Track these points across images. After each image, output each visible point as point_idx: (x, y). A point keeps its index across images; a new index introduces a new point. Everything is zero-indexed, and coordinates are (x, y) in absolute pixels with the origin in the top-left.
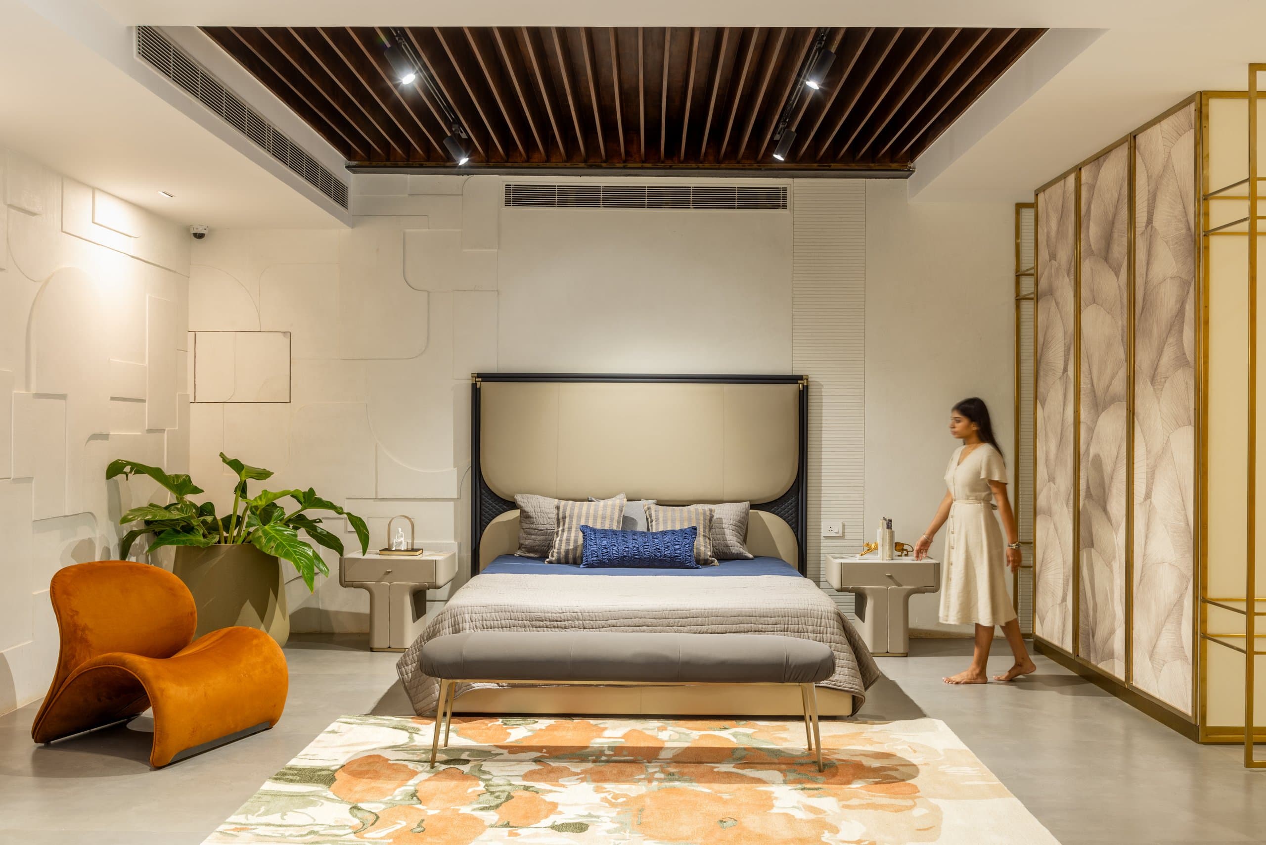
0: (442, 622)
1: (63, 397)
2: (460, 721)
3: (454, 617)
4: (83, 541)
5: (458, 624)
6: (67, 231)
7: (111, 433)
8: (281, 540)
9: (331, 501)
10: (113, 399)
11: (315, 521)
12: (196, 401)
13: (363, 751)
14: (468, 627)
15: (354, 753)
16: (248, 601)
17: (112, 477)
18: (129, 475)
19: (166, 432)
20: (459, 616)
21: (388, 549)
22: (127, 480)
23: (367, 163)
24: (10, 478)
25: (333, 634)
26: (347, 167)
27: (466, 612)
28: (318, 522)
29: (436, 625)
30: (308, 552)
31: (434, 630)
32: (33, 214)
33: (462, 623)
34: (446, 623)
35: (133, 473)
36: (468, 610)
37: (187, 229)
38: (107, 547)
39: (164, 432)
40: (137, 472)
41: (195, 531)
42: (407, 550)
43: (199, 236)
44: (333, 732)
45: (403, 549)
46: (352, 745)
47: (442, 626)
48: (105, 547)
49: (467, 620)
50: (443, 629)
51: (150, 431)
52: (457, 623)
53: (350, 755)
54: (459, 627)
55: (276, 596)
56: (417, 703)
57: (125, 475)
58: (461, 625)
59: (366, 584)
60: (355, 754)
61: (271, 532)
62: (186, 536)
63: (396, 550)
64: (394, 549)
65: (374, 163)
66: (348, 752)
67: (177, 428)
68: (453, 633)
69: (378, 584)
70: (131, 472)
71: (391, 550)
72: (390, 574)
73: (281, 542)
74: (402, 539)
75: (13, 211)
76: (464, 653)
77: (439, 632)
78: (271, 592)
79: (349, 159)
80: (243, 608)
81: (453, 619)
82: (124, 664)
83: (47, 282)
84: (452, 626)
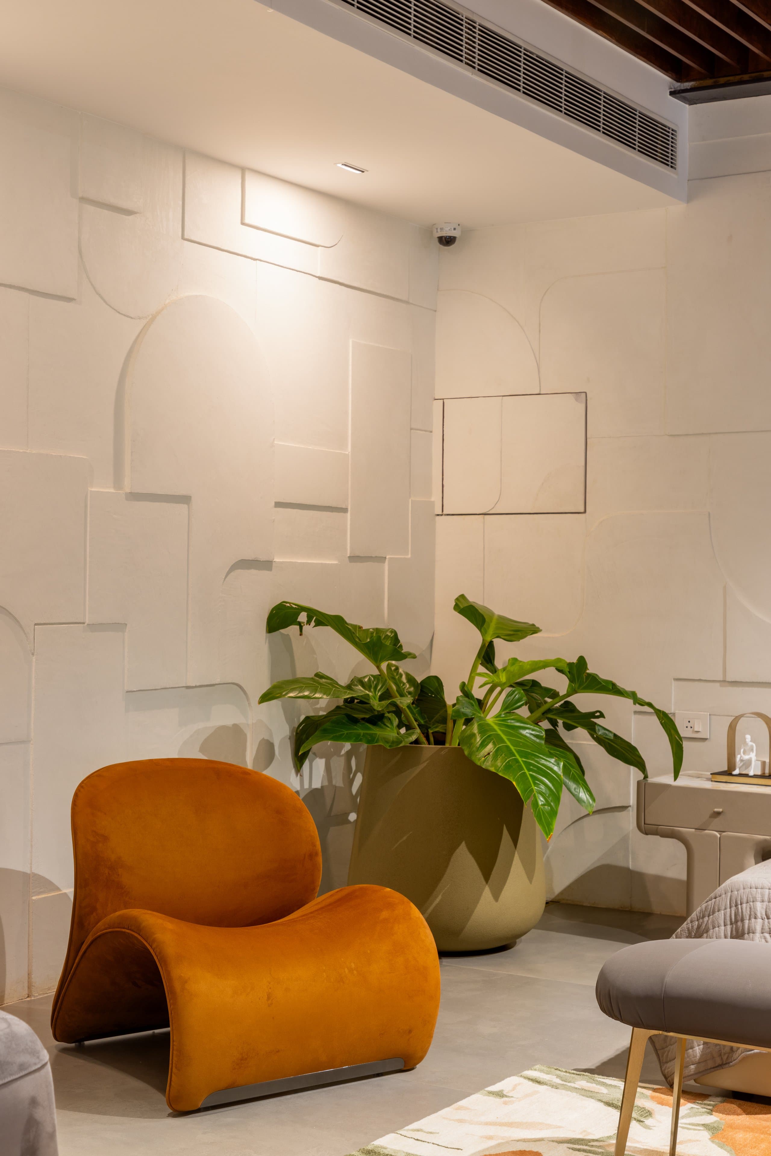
0: (714, 913)
1: (185, 499)
2: (739, 1110)
3: (736, 905)
4: (223, 728)
5: (742, 920)
6: (193, 238)
7: (276, 560)
8: (509, 744)
9: (614, 681)
10: (278, 505)
11: (592, 715)
12: (445, 512)
13: (518, 1141)
14: (758, 928)
15: (500, 1141)
16: (463, 843)
17: (278, 630)
18: (306, 628)
19: (387, 560)
20: (744, 905)
21: (728, 773)
22: (301, 635)
23: (709, 82)
24: (84, 623)
25: (647, 915)
26: (672, 93)
27: (759, 899)
28: (598, 717)
29: (703, 917)
30: (556, 768)
31: (699, 927)
32: (129, 212)
33: (750, 919)
34: (720, 916)
35: (313, 623)
36: (763, 895)
37: (429, 230)
38: (268, 741)
39: (384, 562)
40: (318, 623)
41: (385, 721)
42: (762, 776)
43: (447, 241)
44: (500, 1094)
45: (751, 773)
46: (510, 1125)
47: (713, 922)
48: (263, 739)
49: (759, 915)
50: (714, 928)
51: (353, 558)
52: (739, 918)
53: (492, 1143)
54: (743, 926)
55: (515, 841)
56: (667, 1062)
57: (298, 627)
58: (747, 922)
59: (679, 831)
60: (499, 1145)
61: (496, 727)
62: (369, 729)
63: (740, 775)
64: (736, 772)
65: (722, 80)
66: (490, 1138)
67: (409, 556)
68: (732, 937)
69: (698, 832)
70: (309, 622)
71: (731, 774)
72: (721, 816)
73: (508, 747)
74: (753, 756)
75: (90, 208)
76: (668, 979)
77: (707, 932)
78: (505, 831)
79: (678, 79)
80: (454, 855)
81: (733, 909)
82: (139, 929)
83: (154, 318)
84: (731, 924)
